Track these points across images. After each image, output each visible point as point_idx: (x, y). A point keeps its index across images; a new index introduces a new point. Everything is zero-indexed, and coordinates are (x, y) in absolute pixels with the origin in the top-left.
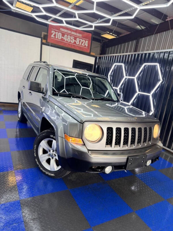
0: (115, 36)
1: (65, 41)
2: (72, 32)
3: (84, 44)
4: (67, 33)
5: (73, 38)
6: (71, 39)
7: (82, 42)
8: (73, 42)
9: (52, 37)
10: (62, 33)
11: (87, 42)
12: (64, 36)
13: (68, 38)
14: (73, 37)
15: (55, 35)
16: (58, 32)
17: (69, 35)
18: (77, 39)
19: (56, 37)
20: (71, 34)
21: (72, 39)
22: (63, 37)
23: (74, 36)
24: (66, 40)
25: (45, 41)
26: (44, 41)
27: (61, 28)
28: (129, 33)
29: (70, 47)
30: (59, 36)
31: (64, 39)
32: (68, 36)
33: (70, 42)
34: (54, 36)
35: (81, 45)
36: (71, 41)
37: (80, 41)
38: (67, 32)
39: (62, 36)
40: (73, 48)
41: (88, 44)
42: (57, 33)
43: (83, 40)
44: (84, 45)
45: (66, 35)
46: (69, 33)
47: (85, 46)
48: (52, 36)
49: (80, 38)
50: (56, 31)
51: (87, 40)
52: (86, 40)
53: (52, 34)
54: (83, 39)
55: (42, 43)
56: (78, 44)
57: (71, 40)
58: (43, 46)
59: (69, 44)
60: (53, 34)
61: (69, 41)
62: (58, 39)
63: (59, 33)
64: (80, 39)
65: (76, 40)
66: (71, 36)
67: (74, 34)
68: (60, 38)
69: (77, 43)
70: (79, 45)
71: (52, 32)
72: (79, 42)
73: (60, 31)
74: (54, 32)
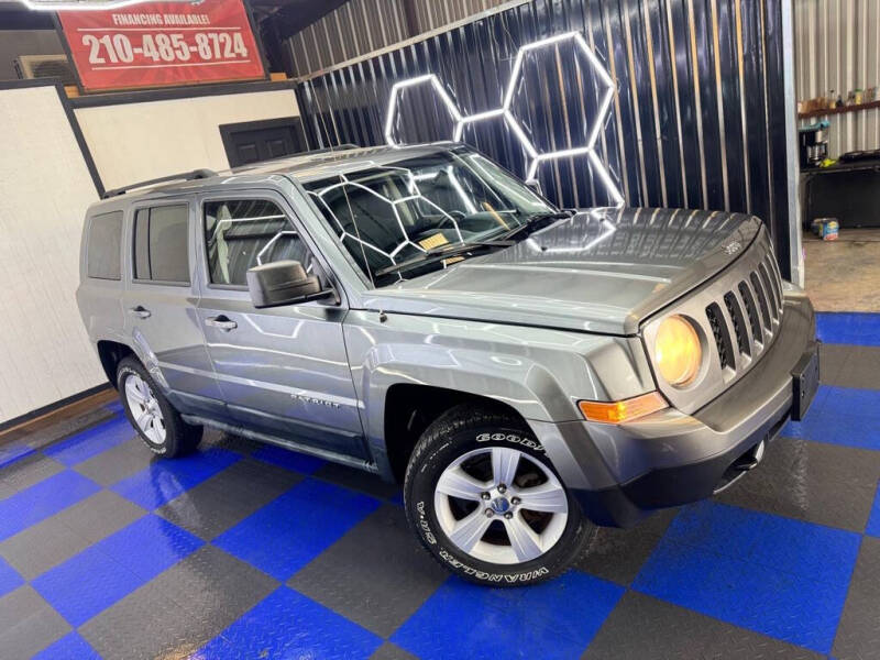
1: (157, 63)
2: (165, 16)
3: (232, 50)
4: (148, 26)
5: (179, 40)
6: (171, 45)
7: (222, 46)
8: (187, 57)
9: (95, 65)
10: (127, 34)
11: (238, 37)
12: (141, 46)
13: (162, 48)
14: (181, 36)
15: (103, 52)
16: (112, 34)
17: (157, 33)
18: (198, 38)
19: (114, 60)
20: (163, 26)
21: (176, 46)
22: (138, 51)
23: (179, 32)
24: (156, 59)
25: (74, 88)
26: (71, 92)
29: (183, 80)
30: (121, 50)
31: (147, 54)
32: (159, 37)
33: (176, 60)
34: (99, 56)
35: (223, 58)
36: (179, 53)
37: (211, 43)
38: (145, 23)
39: (134, 46)
40: (195, 79)
41: (246, 46)
42: (106, 40)
43: (222, 35)
44: (233, 55)
45: (147, 39)
46: (157, 26)
47: (239, 56)
48: (94, 58)
49: (206, 32)
50: (99, 36)
51: (237, 31)
52: (231, 33)
53: (89, 49)
54: (218, 32)
55: (70, 106)
56: (209, 57)
57: (174, 49)
58: (79, 113)
59: (175, 69)
60: (95, 51)
61: (171, 58)
62: (121, 63)
63: (117, 38)
64: (211, 35)
65: (197, 45)
66: (168, 34)
67: (178, 22)
68: (131, 59)
69: (202, 55)
70: (213, 59)
71: (86, 40)
72: (208, 49)
73: (116, 27)
74: (93, 38)
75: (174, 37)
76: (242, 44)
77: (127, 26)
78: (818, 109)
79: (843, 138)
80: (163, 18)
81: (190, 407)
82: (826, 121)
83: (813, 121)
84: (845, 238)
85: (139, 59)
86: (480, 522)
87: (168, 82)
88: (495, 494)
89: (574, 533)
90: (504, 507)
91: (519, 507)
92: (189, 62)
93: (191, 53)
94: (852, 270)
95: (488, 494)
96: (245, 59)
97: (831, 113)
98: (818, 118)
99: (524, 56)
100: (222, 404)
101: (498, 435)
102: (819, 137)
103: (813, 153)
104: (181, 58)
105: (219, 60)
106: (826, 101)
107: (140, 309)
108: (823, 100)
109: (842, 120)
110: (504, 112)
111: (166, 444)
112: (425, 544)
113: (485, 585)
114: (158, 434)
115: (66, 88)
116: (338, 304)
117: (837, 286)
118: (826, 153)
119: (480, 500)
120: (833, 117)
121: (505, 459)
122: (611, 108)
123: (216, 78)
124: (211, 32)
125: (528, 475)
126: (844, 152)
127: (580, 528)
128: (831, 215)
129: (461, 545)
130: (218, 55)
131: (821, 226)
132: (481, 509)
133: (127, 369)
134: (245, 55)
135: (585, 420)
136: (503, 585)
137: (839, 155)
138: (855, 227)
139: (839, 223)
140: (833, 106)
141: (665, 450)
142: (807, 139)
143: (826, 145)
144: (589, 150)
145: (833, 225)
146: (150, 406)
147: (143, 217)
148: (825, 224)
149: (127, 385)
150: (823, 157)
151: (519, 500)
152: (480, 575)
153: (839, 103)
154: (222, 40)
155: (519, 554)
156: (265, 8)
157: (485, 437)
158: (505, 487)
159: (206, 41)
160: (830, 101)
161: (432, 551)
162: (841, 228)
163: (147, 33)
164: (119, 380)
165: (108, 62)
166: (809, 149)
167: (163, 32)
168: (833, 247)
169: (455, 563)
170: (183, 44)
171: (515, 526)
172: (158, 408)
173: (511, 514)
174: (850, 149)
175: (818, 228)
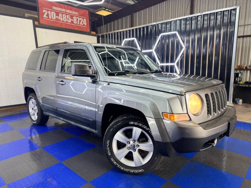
0: (111, 12)
1: (61, 21)
2: (67, 10)
3: (82, 23)
4: (61, 11)
6: (67, 18)
7: (80, 21)
8: (70, 22)
9: (45, 18)
10: (55, 12)
11: (85, 20)
12: (58, 16)
13: (64, 18)
14: (70, 16)
15: (48, 15)
16: (51, 11)
17: (64, 14)
19: (50, 18)
20: (66, 12)
21: (68, 18)
22: (57, 17)
24: (61, 20)
26: (36, 23)
27: (53, 7)
28: (121, 8)
29: (67, 27)
30: (53, 16)
31: (59, 18)
32: (64, 15)
33: (67, 22)
34: (46, 16)
36: (68, 20)
37: (77, 20)
39: (56, 15)
40: (71, 28)
41: (86, 23)
42: (49, 12)
43: (81, 18)
44: (82, 24)
45: (60, 15)
46: (64, 12)
47: (84, 25)
48: (45, 16)
49: (77, 17)
50: (48, 11)
51: (85, 18)
52: (83, 19)
53: (44, 13)
54: (80, 17)
55: (35, 26)
56: (76, 23)
57: (67, 19)
58: (37, 29)
59: (66, 24)
60: (46, 14)
61: (66, 21)
62: (52, 19)
63: (52, 12)
64: (78, 18)
65: (73, 19)
66: (66, 15)
67: (70, 12)
68: (55, 18)
69: (74, 22)
70: (77, 24)
71: (44, 11)
72: (76, 21)
73: (53, 9)
74: (46, 11)
75: (68, 16)
76: (85, 22)
77: (56, 10)
78: (240, 68)
79: (246, 77)
80: (66, 10)
81: (46, 109)
82: (242, 72)
83: (238, 71)
84: (244, 105)
85: (57, 19)
86: (125, 151)
87: (63, 27)
88: (132, 142)
89: (154, 160)
90: (134, 148)
91: (138, 148)
92: (70, 23)
93: (71, 21)
94: (245, 112)
95: (130, 142)
96: (85, 26)
97: (244, 70)
98: (240, 71)
99: (161, 37)
100: (56, 108)
101: (136, 123)
102: (240, 75)
103: (237, 79)
104: (68, 22)
105: (78, 25)
106: (242, 67)
107: (40, 78)
108: (242, 66)
109: (246, 72)
110: (153, 50)
111: (37, 120)
112: (107, 155)
113: (123, 172)
114: (35, 117)
115: (35, 22)
116: (96, 79)
117: (241, 115)
118: (241, 80)
119: (127, 144)
120: (244, 71)
121: (137, 131)
122: (183, 54)
123: (76, 29)
124: (78, 17)
125: (143, 139)
126: (246, 81)
127: (156, 158)
128: (241, 98)
129: (118, 157)
130: (78, 23)
131: (237, 100)
132: (127, 147)
133: (31, 96)
134: (86, 24)
135: (164, 119)
136: (128, 173)
137: (244, 81)
138: (247, 103)
139: (243, 100)
140: (244, 68)
141: (187, 132)
142: (236, 75)
143: (241, 78)
144: (175, 64)
145: (241, 101)
146: (35, 108)
147: (47, 53)
148: (239, 100)
149: (30, 101)
150: (240, 81)
151: (139, 146)
152: (122, 168)
153: (246, 68)
154: (80, 20)
155: (136, 164)
156: (94, 18)
157: (132, 123)
158: (135, 141)
159: (76, 19)
160: (244, 67)
161: (109, 158)
162: (243, 102)
163: (61, 13)
164: (28, 100)
165: (48, 18)
166: (236, 78)
167: (65, 14)
168: (240, 106)
169: (115, 163)
170: (70, 19)
171: (136, 155)
172: (37, 109)
173: (135, 150)
174: (248, 80)
175: (236, 101)
